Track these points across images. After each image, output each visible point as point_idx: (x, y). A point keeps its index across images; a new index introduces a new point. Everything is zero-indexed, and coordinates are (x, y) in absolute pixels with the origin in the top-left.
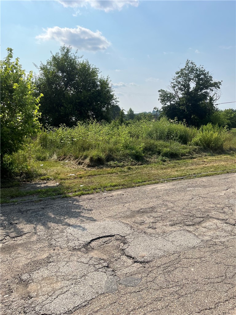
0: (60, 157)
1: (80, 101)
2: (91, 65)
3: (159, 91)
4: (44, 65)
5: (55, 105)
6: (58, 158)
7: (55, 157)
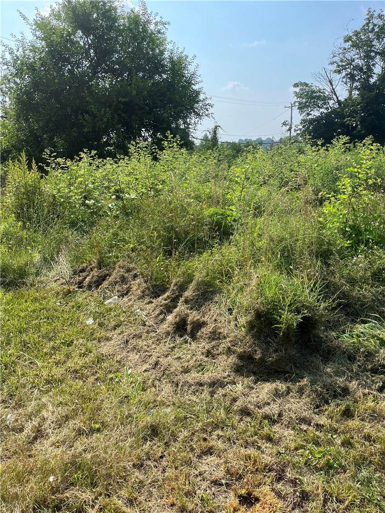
0: (83, 271)
1: (127, 100)
2: (153, 15)
3: (296, 85)
4: (42, 19)
5: (69, 110)
6: (75, 273)
7: (63, 266)
